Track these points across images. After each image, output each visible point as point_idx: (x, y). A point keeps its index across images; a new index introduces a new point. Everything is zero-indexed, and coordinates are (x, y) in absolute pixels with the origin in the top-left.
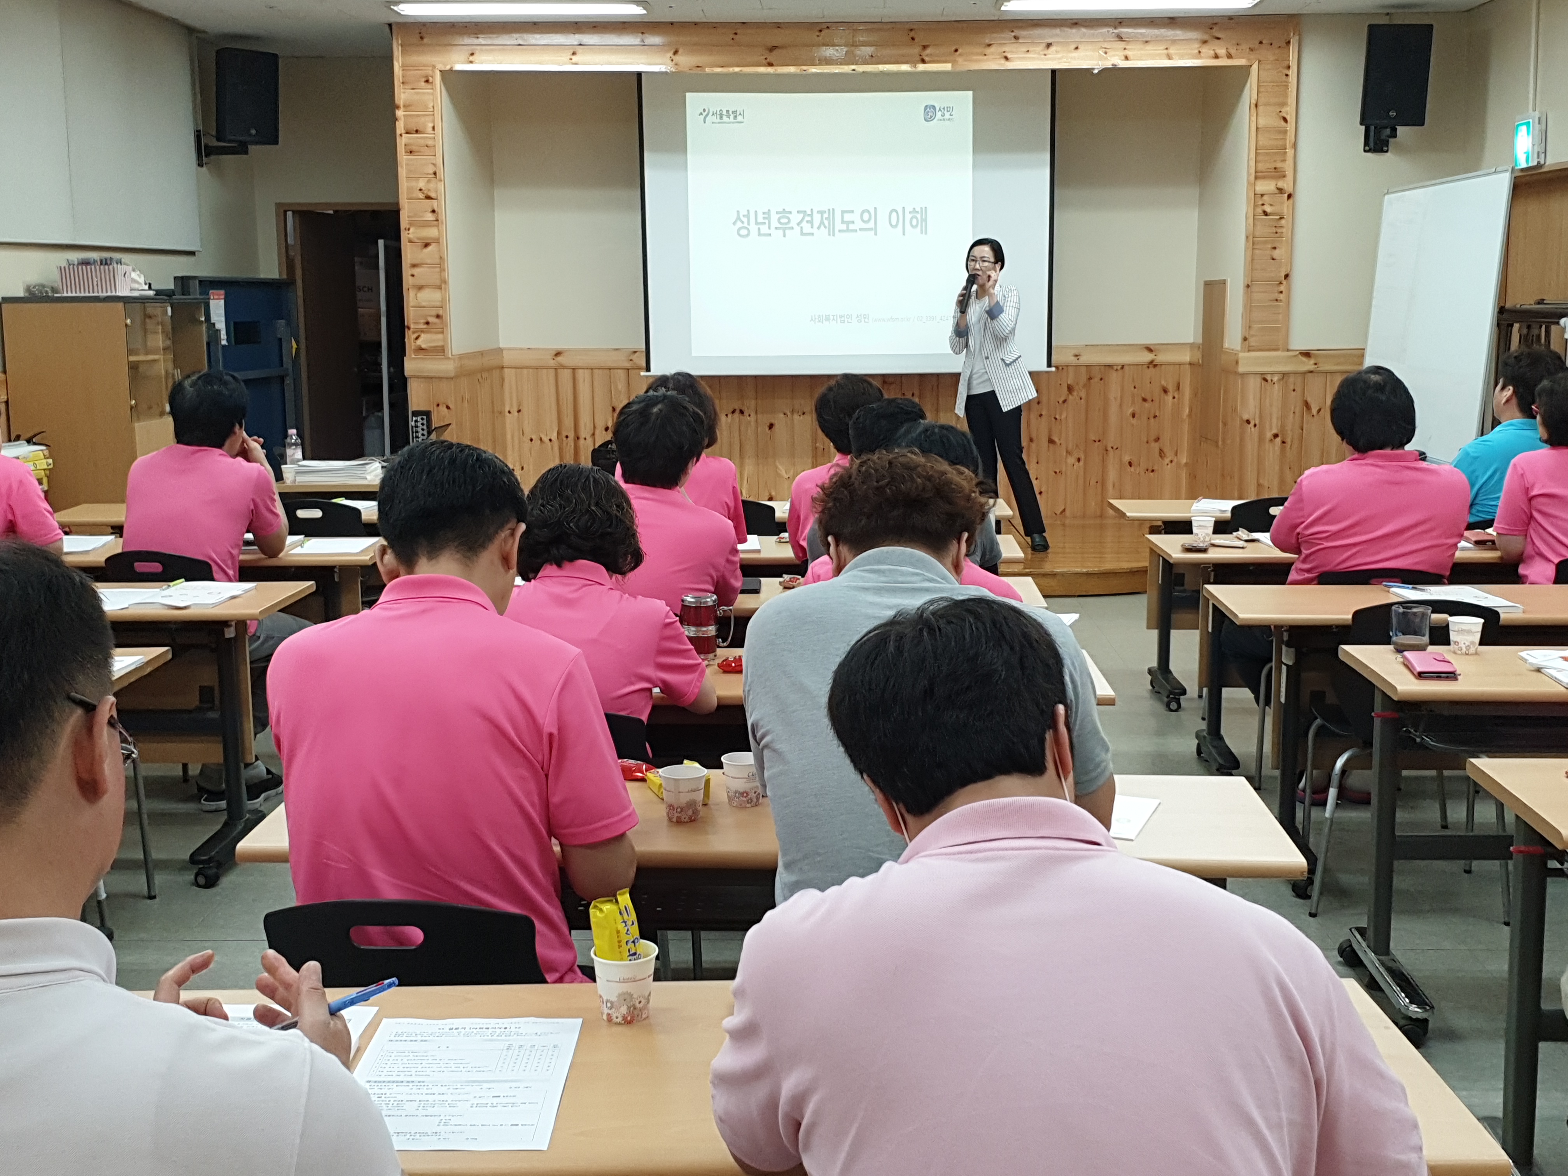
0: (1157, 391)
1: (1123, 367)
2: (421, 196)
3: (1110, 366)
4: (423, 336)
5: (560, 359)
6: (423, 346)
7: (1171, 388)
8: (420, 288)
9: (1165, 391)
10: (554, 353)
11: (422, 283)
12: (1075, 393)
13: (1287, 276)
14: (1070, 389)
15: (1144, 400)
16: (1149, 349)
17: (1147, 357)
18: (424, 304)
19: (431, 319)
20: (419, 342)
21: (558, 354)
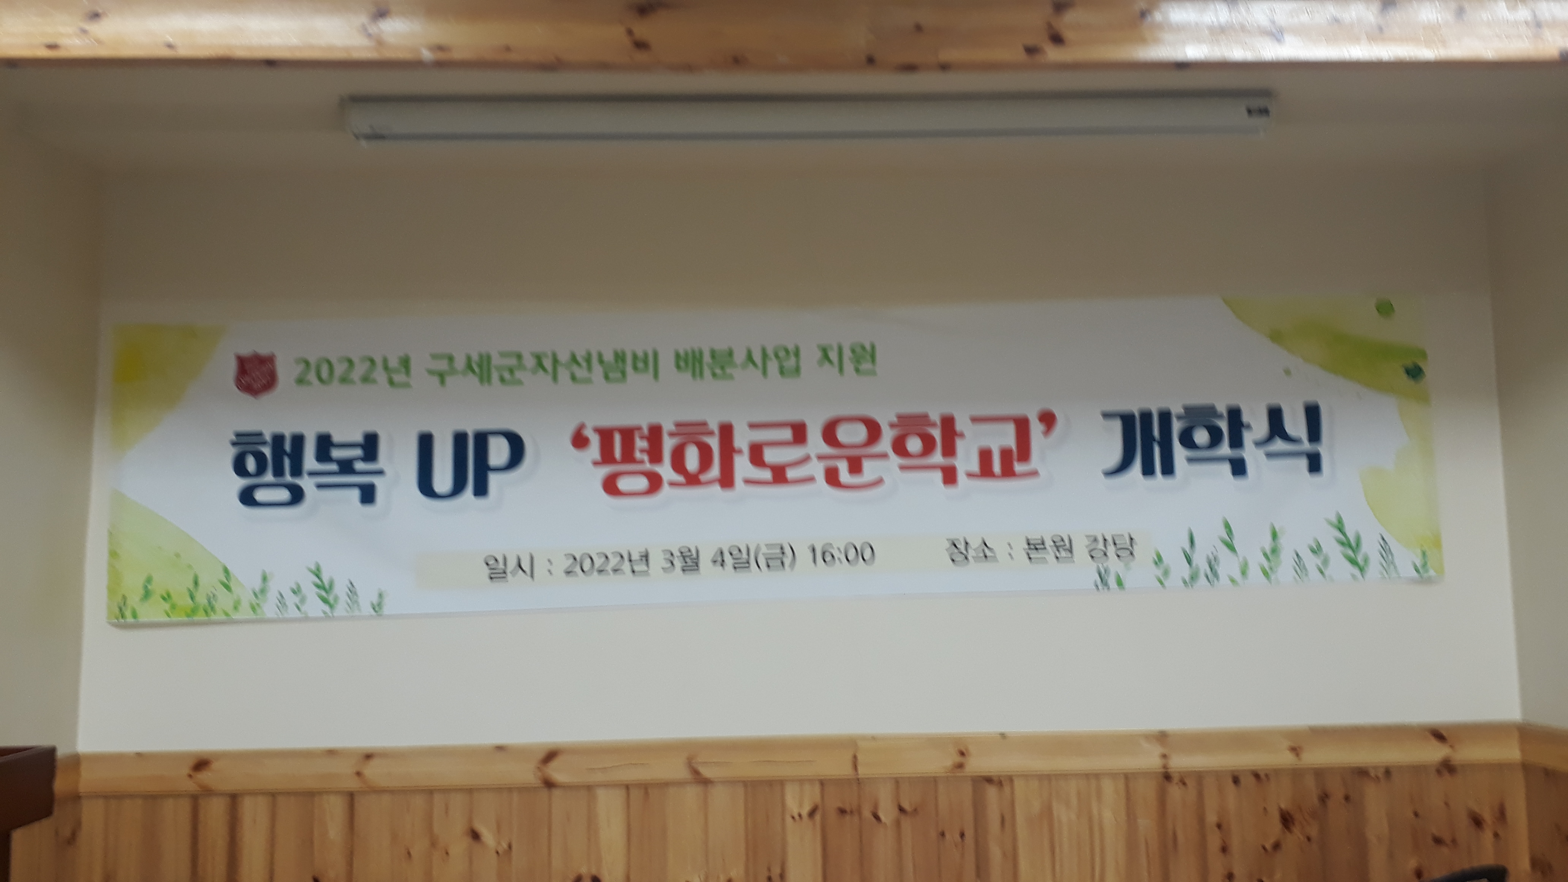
0: (1463, 823)
1: (1388, 772)
3: (1362, 773)
5: (205, 777)
7: (1487, 816)
9: (1477, 822)
10: (192, 762)
12: (1296, 830)
14: (1286, 820)
15: (1438, 841)
16: (1438, 735)
17: (1435, 753)
21: (201, 764)
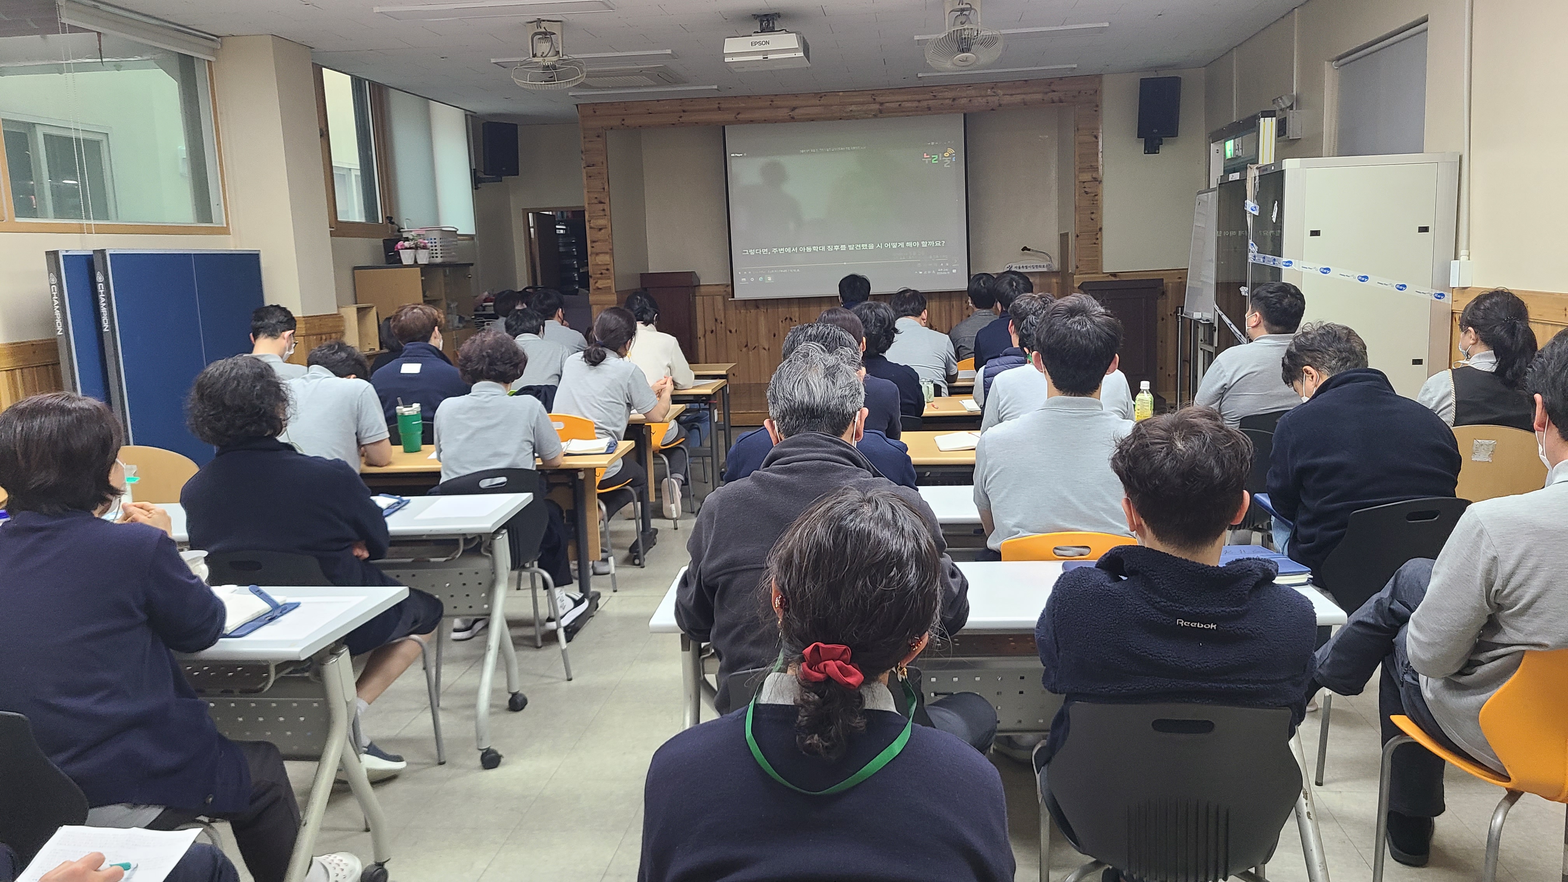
2: (596, 201)
4: (600, 282)
6: (600, 287)
8: (597, 254)
11: (598, 251)
13: (1101, 229)
18: (600, 263)
19: (604, 272)
20: (597, 285)
